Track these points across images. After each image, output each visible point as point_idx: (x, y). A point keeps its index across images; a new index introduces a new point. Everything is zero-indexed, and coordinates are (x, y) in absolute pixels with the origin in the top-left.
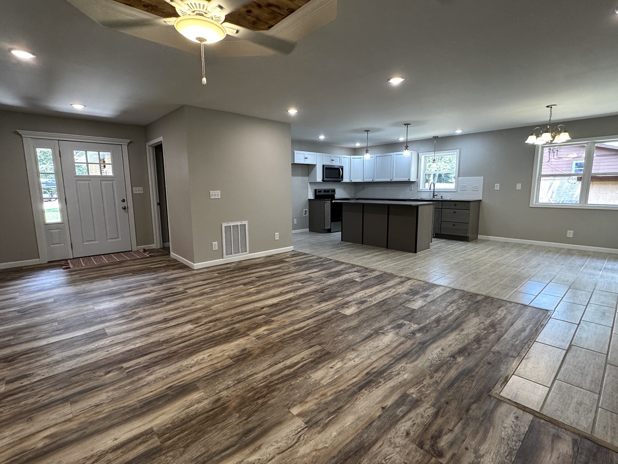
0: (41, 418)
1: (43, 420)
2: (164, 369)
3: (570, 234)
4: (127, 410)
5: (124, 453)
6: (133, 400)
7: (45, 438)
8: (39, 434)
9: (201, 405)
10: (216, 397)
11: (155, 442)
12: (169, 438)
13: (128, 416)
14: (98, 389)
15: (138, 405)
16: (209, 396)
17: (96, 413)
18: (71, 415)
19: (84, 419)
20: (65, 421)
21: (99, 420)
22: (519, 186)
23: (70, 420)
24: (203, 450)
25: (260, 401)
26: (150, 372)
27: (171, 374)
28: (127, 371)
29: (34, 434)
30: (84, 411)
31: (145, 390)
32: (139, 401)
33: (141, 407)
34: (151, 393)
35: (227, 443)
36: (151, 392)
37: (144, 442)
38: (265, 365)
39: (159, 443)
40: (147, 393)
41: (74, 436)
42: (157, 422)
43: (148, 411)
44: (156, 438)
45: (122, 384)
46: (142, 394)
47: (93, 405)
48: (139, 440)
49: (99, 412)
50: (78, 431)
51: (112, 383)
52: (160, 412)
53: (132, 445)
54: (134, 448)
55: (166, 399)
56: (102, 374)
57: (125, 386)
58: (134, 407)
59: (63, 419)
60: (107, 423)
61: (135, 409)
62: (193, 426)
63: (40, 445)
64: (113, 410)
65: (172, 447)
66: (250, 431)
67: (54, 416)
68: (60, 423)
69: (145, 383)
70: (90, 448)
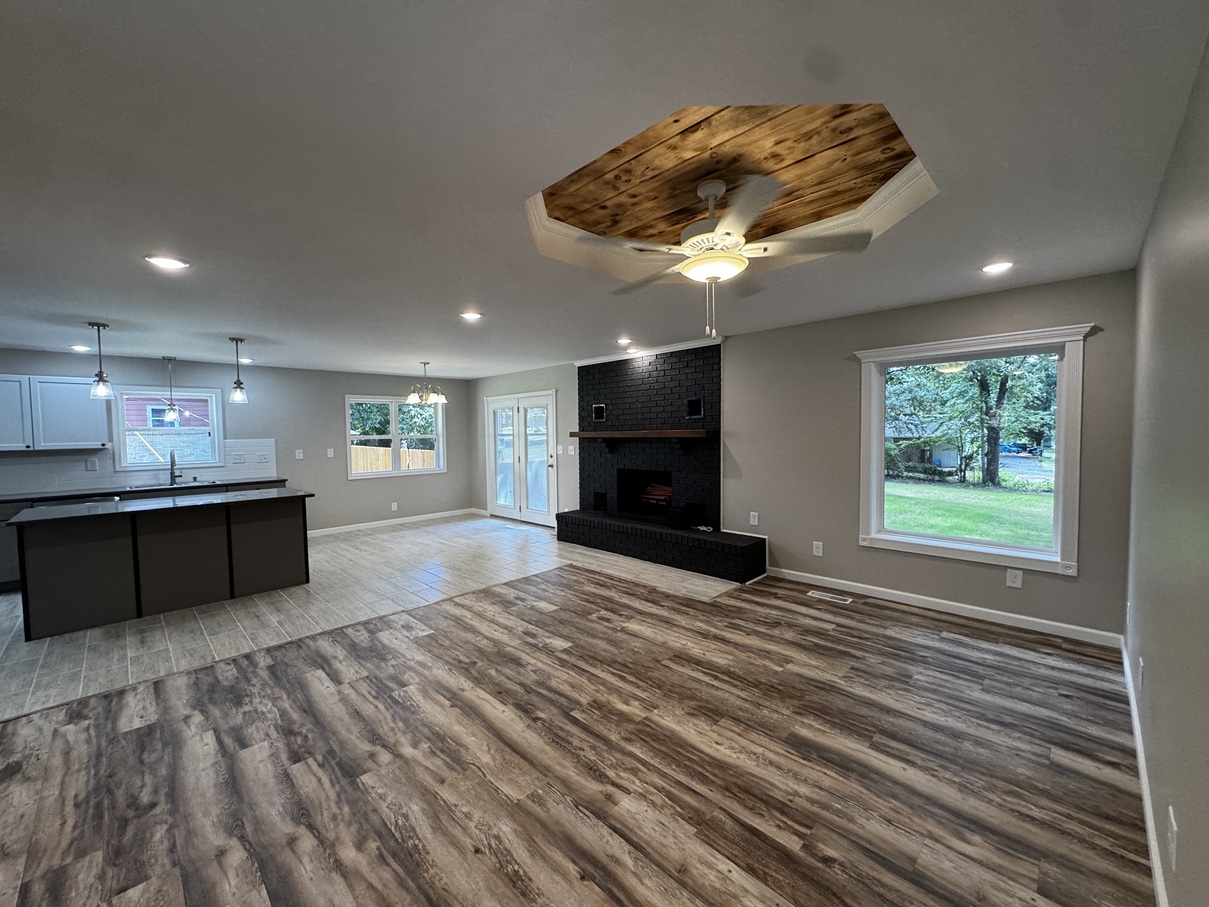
0: (964, 882)
1: (962, 874)
2: (777, 783)
3: (394, 507)
4: (868, 782)
5: (907, 754)
6: (853, 787)
7: (968, 842)
8: (976, 856)
9: (812, 723)
10: (795, 716)
11: (877, 738)
12: (867, 730)
13: (875, 776)
14: (868, 846)
15: (853, 775)
16: (796, 721)
17: (898, 813)
18: (925, 842)
19: (917, 820)
20: (938, 841)
21: (903, 802)
22: (330, 453)
23: (931, 836)
24: (858, 707)
25: (781, 688)
26: (791, 798)
27: (780, 768)
28: (808, 832)
29: (980, 863)
30: (910, 831)
31: (827, 782)
32: (847, 777)
33: (853, 771)
34: (828, 773)
35: (840, 696)
36: (826, 774)
37: (886, 745)
38: (720, 693)
39: (878, 735)
40: (829, 778)
41: (937, 811)
42: (860, 747)
43: (853, 761)
44: (875, 738)
45: (835, 818)
46: (835, 781)
47: (892, 828)
48: (888, 749)
49: (894, 810)
50: (931, 812)
51: (844, 834)
52: (848, 751)
53: (896, 753)
54: (897, 749)
55: (825, 755)
56: (837, 869)
57: (838, 813)
58: (858, 778)
59: (938, 846)
60: (897, 790)
61: (860, 775)
62: (841, 720)
63: (977, 838)
64: (879, 797)
65: (875, 726)
66: (817, 687)
67: (947, 865)
68: (943, 844)
69: (817, 790)
70: (931, 784)
